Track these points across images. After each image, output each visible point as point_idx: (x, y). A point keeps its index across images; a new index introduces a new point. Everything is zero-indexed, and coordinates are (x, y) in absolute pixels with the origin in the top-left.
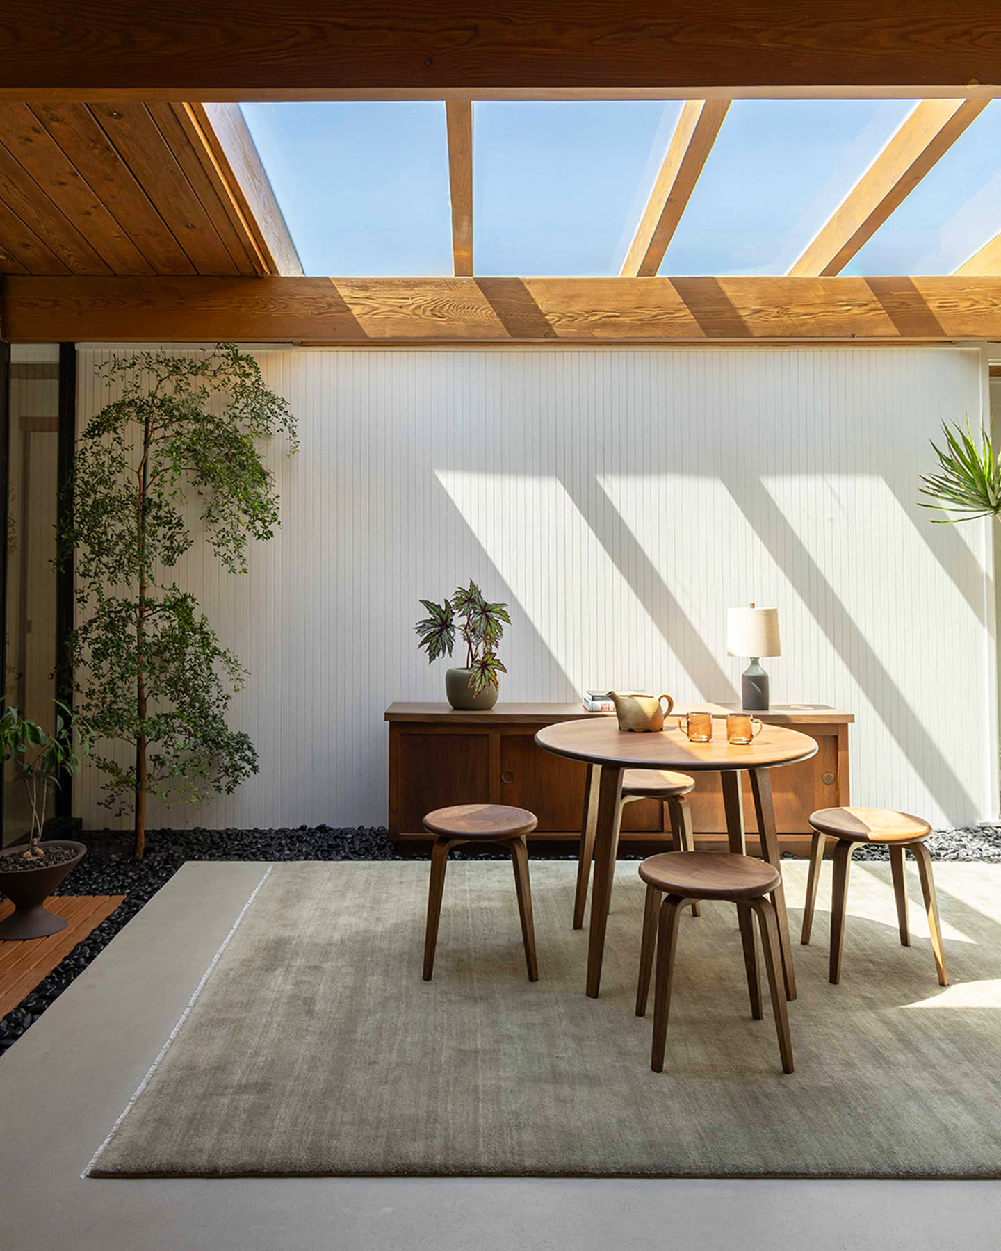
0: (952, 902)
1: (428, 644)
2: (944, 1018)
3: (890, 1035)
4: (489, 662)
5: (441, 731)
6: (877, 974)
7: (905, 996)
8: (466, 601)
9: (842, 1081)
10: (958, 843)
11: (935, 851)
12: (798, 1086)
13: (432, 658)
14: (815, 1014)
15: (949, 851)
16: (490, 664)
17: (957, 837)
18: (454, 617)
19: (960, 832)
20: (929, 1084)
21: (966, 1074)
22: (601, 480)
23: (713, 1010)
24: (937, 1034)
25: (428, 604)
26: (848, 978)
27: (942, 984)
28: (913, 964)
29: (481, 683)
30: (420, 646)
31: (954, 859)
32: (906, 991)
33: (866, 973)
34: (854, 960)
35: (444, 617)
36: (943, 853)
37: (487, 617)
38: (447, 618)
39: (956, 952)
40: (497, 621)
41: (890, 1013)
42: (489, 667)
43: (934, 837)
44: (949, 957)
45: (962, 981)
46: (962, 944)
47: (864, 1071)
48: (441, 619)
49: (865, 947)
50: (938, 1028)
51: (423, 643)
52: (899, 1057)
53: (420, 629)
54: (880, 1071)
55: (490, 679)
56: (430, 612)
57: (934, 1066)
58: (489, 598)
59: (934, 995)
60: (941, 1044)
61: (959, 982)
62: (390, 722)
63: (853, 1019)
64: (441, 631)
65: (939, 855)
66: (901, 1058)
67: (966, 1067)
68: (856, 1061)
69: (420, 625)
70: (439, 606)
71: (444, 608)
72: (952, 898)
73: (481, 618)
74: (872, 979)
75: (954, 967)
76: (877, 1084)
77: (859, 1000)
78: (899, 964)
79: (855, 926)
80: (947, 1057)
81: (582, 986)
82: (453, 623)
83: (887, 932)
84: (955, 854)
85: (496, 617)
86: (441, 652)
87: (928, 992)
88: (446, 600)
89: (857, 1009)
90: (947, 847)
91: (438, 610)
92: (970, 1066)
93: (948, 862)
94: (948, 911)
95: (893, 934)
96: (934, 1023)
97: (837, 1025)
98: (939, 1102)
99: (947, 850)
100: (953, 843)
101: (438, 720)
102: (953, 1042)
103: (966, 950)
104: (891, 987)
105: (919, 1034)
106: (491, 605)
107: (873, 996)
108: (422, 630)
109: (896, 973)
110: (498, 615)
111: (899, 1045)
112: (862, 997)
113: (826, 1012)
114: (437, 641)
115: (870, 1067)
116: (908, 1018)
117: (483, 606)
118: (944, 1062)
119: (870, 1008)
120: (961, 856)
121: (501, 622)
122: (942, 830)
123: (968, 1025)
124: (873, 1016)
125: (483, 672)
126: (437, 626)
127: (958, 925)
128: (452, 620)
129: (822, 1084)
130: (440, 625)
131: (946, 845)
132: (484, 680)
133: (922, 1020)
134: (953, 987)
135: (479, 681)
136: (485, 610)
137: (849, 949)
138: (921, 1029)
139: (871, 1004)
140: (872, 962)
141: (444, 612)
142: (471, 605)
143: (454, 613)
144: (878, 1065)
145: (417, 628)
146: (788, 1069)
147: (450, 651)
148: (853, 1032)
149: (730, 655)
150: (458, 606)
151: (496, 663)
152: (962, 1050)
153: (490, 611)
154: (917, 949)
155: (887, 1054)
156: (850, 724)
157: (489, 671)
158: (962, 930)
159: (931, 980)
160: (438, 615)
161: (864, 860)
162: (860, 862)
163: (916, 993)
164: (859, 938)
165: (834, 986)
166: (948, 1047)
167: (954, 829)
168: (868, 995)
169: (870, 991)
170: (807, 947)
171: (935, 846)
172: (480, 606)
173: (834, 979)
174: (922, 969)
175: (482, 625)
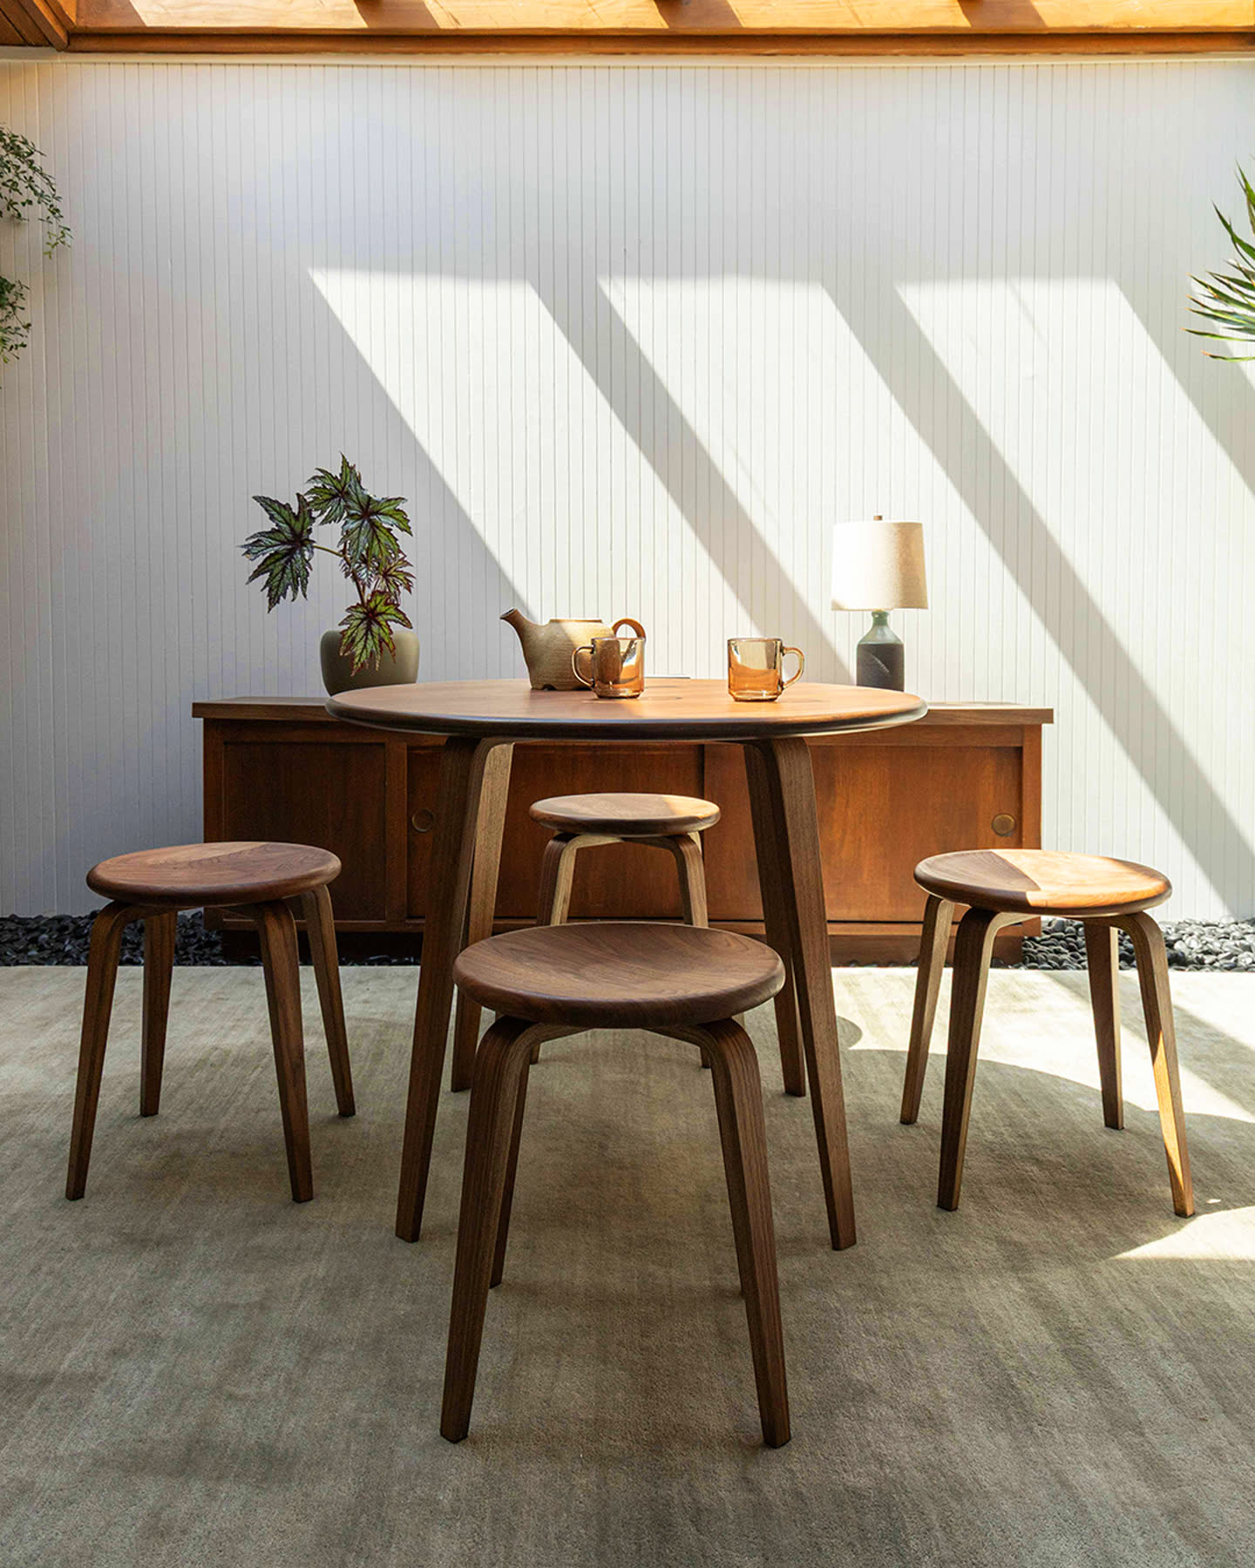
0: (1216, 1042)
1: (267, 576)
2: (1177, 1294)
3: (1046, 1339)
4: (381, 608)
5: (298, 736)
6: (1044, 1187)
7: (1096, 1238)
8: (334, 496)
9: (901, 1470)
10: (1238, 942)
11: (1194, 956)
12: (787, 1485)
13: (273, 601)
14: (884, 1283)
15: (1221, 956)
16: (381, 614)
17: (1237, 934)
18: (314, 526)
19: (1243, 926)
20: (1120, 1483)
21: (1216, 1452)
22: (604, 285)
23: (661, 1272)
24: (1157, 1337)
25: (267, 503)
26: (981, 1199)
27: (1181, 1214)
28: (1125, 1168)
29: (365, 646)
30: (252, 579)
31: (1229, 969)
32: (1102, 1230)
33: (1021, 1186)
34: (1001, 1156)
35: (298, 527)
36: (1208, 959)
37: (373, 525)
38: (303, 529)
39: (1216, 1140)
40: (389, 530)
41: (1059, 1282)
42: (380, 619)
43: (1196, 933)
44: (1202, 1152)
45: (1224, 1206)
46: (1231, 1125)
47: (964, 1440)
48: (292, 530)
49: (1030, 1130)
50: (1162, 1320)
51: (257, 574)
52: (1056, 1400)
53: (253, 547)
54: (1003, 1440)
55: (381, 640)
56: (272, 518)
57: (1138, 1429)
58: (375, 488)
59: (1160, 1237)
60: (1165, 1364)
61: (1217, 1208)
62: (205, 720)
63: (968, 1295)
64: (290, 553)
65: (1201, 962)
66: (1062, 1402)
67: (1220, 1429)
68: (952, 1412)
69: (251, 541)
70: (287, 507)
71: (296, 510)
72: (1218, 1035)
73: (360, 526)
74: (1031, 1198)
75: (1209, 1174)
76: (986, 1479)
77: (992, 1248)
78: (1093, 1166)
79: (1018, 1088)
80: (1174, 1400)
81: (389, 1211)
82: (311, 537)
83: (1081, 1100)
84: (1232, 960)
85: (386, 522)
86: (290, 591)
87: (1148, 1232)
88: (298, 495)
89: (983, 1271)
90: (1219, 950)
91: (285, 513)
92: (1229, 1426)
93: (1217, 974)
94: (1208, 1058)
95: (1093, 1105)
96: (1153, 1307)
97: (929, 1311)
98: (1140, 1542)
99: (1217, 954)
100: (1230, 943)
101: (290, 717)
102: (1193, 1358)
103: (1237, 1138)
104: (1067, 1218)
105: (1116, 1338)
106: (378, 502)
107: (1024, 1239)
108: (255, 550)
109: (1083, 1186)
110: (391, 520)
111: (1063, 1365)
112: (1002, 1241)
113: (911, 1276)
114: (283, 571)
115: (980, 1427)
116: (1096, 1295)
117: (364, 503)
118: (1167, 1414)
119: (1014, 1269)
120: (1241, 963)
121: (396, 531)
122: (1211, 921)
123: (1230, 1314)
124: (1017, 1287)
125: (369, 629)
126: (283, 543)
127: (1224, 1086)
128: (310, 531)
129: (851, 1480)
130: (289, 542)
131: (1216, 946)
132: (370, 642)
133: (1125, 1299)
134: (1203, 1220)
135: (361, 645)
136: (369, 511)
137: (994, 1133)
138: (1118, 1322)
139: (1017, 1259)
140: (1037, 1162)
141: (297, 518)
142: (343, 503)
143: (313, 519)
144: (1001, 1423)
145: (245, 546)
146: (775, 1434)
147: (304, 587)
148: (963, 1330)
149: (837, 607)
150: (320, 504)
151: (392, 610)
152: (1214, 1383)
153: (377, 513)
154: (1137, 1134)
155: (1027, 1389)
156: (1045, 726)
157: (380, 625)
158: (1232, 1096)
159: (1158, 1203)
160: (287, 523)
161: (1065, 968)
162: (1056, 972)
163: (1119, 1230)
164: (1020, 1112)
165: (945, 1214)
166: (1179, 1371)
167: (1233, 920)
168: (1016, 1236)
169: (1023, 1227)
170: (912, 1130)
171: (1196, 945)
172: (359, 503)
173: (947, 1200)
174: (1140, 1176)
175: (362, 538)
